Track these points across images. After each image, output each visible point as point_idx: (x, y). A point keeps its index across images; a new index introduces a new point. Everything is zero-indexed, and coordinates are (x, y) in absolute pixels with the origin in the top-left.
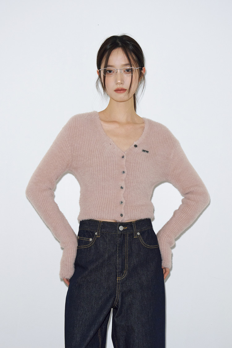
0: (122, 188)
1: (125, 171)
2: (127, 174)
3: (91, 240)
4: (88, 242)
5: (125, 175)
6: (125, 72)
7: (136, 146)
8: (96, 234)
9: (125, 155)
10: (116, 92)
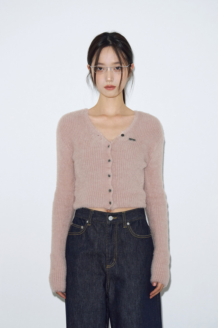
0: (109, 176)
1: (111, 159)
2: (113, 162)
3: (82, 227)
4: (80, 230)
5: (111, 163)
6: (114, 69)
7: (123, 135)
8: (87, 222)
9: (110, 144)
10: (106, 89)
